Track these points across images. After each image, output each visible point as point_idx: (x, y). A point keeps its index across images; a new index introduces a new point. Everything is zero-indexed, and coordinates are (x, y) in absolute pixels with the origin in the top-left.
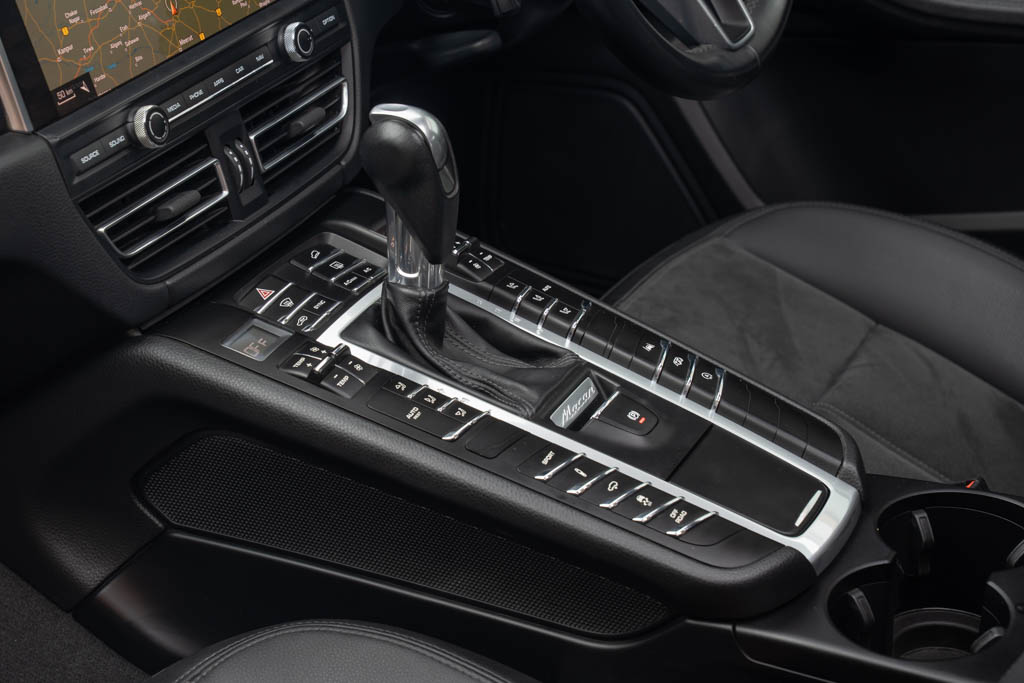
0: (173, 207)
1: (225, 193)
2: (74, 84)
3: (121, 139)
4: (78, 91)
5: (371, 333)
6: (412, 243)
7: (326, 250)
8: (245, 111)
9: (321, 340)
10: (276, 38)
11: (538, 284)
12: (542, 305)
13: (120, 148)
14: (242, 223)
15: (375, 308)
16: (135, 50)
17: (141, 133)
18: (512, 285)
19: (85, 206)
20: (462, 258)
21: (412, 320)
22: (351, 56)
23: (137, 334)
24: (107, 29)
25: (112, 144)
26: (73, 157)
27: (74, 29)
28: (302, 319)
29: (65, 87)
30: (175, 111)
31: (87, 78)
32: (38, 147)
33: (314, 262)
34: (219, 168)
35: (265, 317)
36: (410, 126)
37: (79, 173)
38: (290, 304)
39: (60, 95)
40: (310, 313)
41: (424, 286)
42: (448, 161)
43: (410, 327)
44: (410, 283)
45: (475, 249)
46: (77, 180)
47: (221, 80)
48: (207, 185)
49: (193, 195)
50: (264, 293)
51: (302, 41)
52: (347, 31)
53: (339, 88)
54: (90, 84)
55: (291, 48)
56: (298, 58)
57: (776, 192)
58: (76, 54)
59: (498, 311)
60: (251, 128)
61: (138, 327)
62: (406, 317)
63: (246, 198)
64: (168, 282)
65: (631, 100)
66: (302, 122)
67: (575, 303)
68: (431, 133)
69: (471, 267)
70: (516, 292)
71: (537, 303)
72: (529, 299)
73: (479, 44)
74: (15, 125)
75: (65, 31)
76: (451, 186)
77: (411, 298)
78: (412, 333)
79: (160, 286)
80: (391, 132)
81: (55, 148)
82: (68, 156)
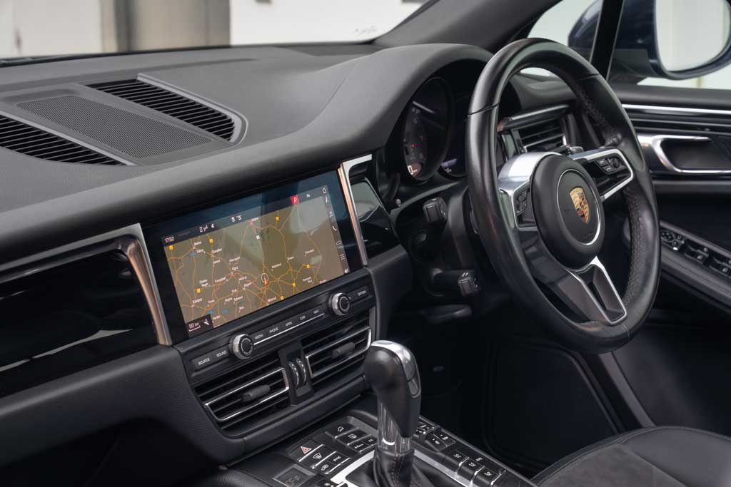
0: (252, 394)
1: (287, 388)
2: (200, 320)
3: (224, 353)
4: (202, 324)
5: (364, 478)
6: (392, 426)
7: (348, 427)
8: (304, 342)
9: (333, 480)
10: (327, 301)
11: (474, 456)
12: (474, 469)
13: (223, 358)
14: (296, 407)
15: (370, 463)
16: (240, 303)
17: (236, 350)
18: (457, 456)
19: (199, 390)
20: (429, 437)
21: (390, 471)
22: (375, 315)
23: (225, 468)
24: (224, 290)
25: (218, 355)
26: (193, 361)
27: (204, 290)
28: (325, 467)
29: (195, 321)
30: (259, 339)
31: (209, 317)
32: (173, 354)
33: (340, 433)
34: (284, 373)
35: (302, 464)
36: (393, 354)
37: (197, 371)
38: (319, 457)
39: (191, 326)
40: (331, 463)
41: (398, 451)
42: (415, 376)
43: (388, 476)
44: (390, 448)
45: (438, 432)
46: (194, 374)
47: (291, 323)
48: (276, 383)
49: (266, 388)
50: (305, 449)
51: (343, 304)
52: (373, 300)
53: (366, 332)
54: (210, 321)
55: (336, 307)
56: (340, 313)
57: (663, 418)
58: (204, 303)
59: (447, 471)
60: (307, 352)
61: (225, 464)
62: (386, 469)
63: (300, 392)
64: (245, 438)
65: (574, 357)
66: (339, 350)
67: (495, 469)
68: (405, 359)
69: (433, 443)
70: (459, 460)
71: (471, 468)
72: (466, 465)
73: (458, 313)
74: (161, 342)
75: (199, 291)
76: (415, 390)
77: (390, 458)
78: (389, 480)
79: (240, 440)
80: (382, 356)
81: (183, 356)
82: (190, 360)
